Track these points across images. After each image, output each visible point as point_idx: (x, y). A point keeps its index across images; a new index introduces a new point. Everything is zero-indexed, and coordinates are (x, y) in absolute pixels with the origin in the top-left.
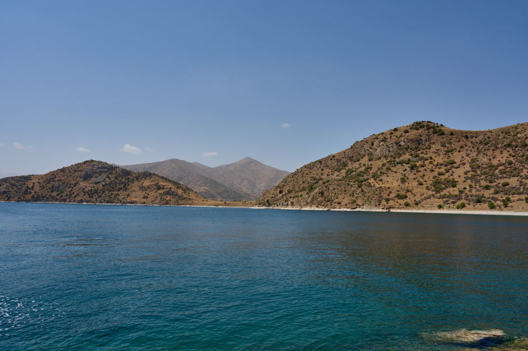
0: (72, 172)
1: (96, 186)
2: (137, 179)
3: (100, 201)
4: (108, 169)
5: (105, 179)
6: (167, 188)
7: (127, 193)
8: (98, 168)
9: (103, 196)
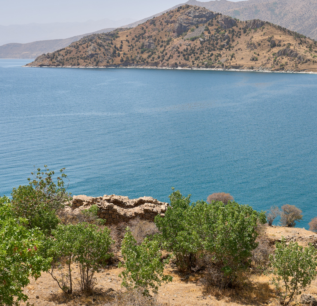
0: (164, 24)
1: (192, 43)
2: (245, 32)
3: (198, 65)
4: (206, 17)
5: (203, 33)
6: (284, 45)
7: (231, 52)
8: (195, 17)
9: (201, 57)
